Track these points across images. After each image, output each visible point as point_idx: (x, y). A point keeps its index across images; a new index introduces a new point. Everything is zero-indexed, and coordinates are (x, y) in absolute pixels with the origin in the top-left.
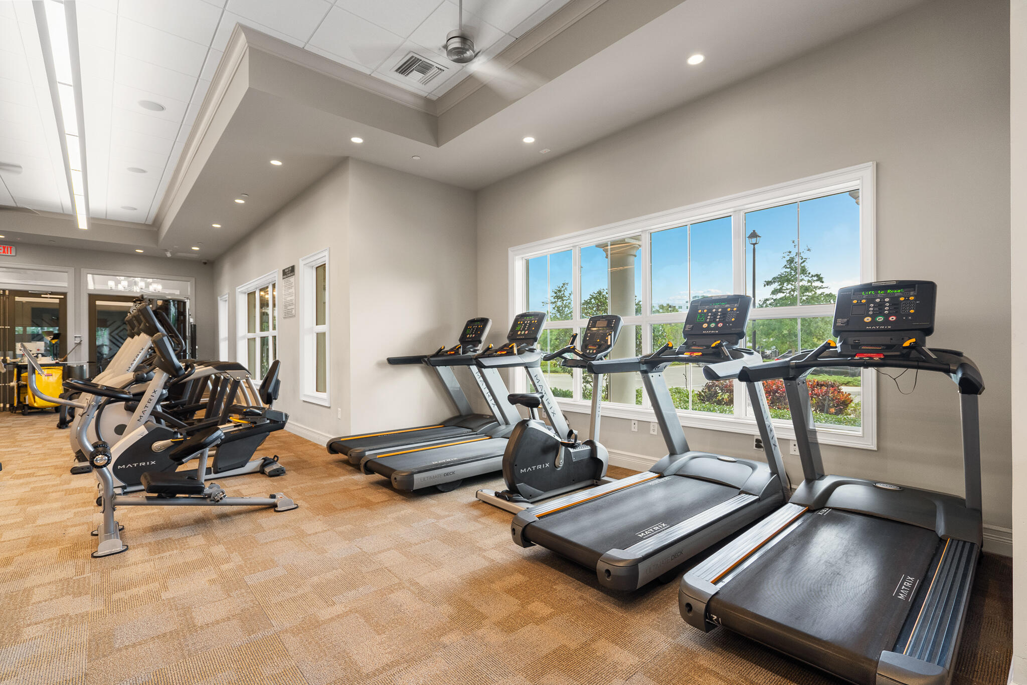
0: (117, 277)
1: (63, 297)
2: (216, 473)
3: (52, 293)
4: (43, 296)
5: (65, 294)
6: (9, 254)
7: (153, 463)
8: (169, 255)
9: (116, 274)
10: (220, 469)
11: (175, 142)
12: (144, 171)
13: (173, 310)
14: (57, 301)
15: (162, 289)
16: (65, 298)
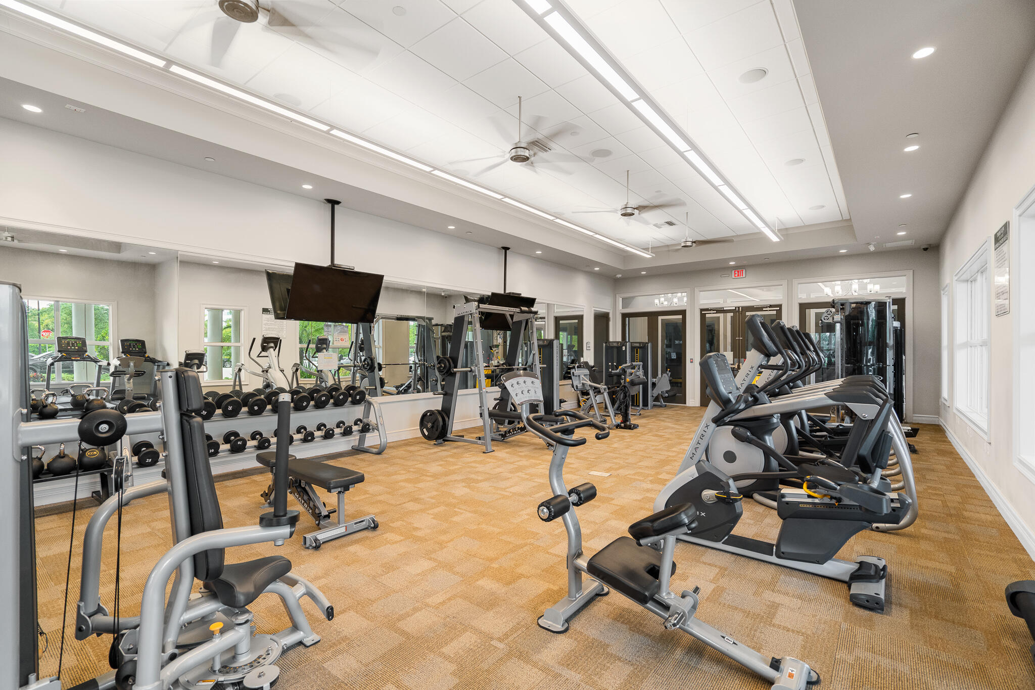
0: (833, 283)
1: (779, 308)
2: (779, 557)
3: (771, 306)
4: (764, 309)
5: (780, 306)
6: (741, 277)
7: (703, 514)
8: (872, 248)
9: (831, 280)
10: (783, 553)
11: (806, 107)
12: (801, 161)
13: (872, 314)
14: (775, 312)
15: (880, 289)
16: (781, 309)
